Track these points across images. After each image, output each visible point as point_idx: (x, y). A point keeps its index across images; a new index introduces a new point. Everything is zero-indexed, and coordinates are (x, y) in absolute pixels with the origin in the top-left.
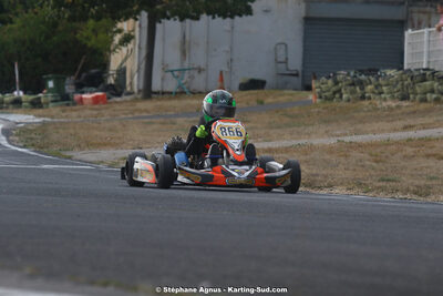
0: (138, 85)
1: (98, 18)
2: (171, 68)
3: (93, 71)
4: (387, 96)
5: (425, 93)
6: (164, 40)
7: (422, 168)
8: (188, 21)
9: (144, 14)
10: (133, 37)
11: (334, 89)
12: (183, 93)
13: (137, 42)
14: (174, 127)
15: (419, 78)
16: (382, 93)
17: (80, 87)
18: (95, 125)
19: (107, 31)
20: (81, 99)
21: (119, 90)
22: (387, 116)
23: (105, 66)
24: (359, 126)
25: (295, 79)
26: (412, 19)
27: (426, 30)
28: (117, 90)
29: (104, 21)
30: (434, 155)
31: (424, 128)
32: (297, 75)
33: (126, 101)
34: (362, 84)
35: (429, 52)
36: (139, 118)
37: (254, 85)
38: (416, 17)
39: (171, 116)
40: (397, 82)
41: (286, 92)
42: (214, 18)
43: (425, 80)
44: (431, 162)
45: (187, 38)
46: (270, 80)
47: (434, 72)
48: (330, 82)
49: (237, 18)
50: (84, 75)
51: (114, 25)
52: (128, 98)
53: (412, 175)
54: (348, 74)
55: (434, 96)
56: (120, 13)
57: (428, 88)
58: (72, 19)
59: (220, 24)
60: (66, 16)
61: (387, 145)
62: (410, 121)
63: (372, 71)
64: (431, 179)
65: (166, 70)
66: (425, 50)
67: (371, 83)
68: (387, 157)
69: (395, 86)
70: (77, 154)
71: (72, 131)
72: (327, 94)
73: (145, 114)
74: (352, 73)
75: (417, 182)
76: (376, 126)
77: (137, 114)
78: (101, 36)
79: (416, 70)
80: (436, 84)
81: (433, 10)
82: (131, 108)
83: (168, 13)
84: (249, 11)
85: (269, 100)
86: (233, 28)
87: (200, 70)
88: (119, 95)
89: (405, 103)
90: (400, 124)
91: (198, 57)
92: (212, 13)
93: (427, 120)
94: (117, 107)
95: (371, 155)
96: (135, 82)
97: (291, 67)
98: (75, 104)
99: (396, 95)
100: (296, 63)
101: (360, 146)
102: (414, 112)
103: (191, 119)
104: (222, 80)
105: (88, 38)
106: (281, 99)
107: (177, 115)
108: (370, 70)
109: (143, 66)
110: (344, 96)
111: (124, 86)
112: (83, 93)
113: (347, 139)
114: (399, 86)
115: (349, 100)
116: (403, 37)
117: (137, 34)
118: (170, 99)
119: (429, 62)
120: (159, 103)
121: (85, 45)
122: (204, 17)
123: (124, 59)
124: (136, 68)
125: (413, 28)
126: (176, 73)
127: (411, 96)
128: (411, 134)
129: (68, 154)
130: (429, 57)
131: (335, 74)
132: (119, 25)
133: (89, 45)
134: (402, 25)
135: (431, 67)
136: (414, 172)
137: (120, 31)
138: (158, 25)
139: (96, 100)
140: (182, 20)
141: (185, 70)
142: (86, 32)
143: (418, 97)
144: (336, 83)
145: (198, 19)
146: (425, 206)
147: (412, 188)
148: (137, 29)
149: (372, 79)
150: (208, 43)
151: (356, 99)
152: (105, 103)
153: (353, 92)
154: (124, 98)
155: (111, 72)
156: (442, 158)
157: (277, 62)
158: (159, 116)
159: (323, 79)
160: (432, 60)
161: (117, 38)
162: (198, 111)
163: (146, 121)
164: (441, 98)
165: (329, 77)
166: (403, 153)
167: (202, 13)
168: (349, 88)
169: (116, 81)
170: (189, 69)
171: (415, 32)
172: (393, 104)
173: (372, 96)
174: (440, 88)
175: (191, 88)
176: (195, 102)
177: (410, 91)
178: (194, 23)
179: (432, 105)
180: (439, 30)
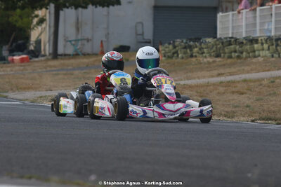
0: (49, 50)
1: (23, 8)
2: (70, 39)
3: (20, 42)
4: (207, 55)
5: (231, 53)
6: (65, 21)
7: (229, 101)
8: (80, 9)
9: (52, 6)
10: (45, 20)
11: (174, 51)
12: (77, 55)
13: (48, 23)
14: (73, 76)
15: (227, 44)
16: (203, 53)
17: (12, 52)
18: (22, 76)
19: (29, 16)
20: (13, 60)
21: (37, 54)
22: (207, 67)
23: (28, 38)
24: (190, 74)
26: (222, 6)
27: (231, 13)
28: (36, 53)
29: (26, 10)
30: (237, 92)
31: (231, 75)
32: (150, 42)
33: (41, 61)
34: (191, 48)
35: (233, 27)
36: (50, 71)
37: (123, 49)
38: (224, 5)
39: (70, 70)
40: (213, 46)
42: (96, 7)
43: (230, 44)
44: (235, 96)
45: (80, 20)
46: (132, 46)
47: (236, 40)
48: (171, 47)
49: (111, 7)
50: (14, 44)
51: (33, 12)
52: (43, 58)
53: (223, 105)
54: (182, 42)
55: (236, 54)
56: (37, 4)
57: (233, 50)
58: (7, 9)
59: (100, 10)
60: (3, 7)
61: (208, 86)
62: (222, 71)
63: (197, 39)
64: (235, 107)
65: (66, 40)
66: (230, 25)
67: (196, 47)
68: (207, 94)
69: (212, 49)
70: (11, 95)
71: (7, 80)
72: (169, 54)
73: (53, 69)
74: (185, 41)
75: (226, 109)
76: (200, 74)
77: (48, 69)
78: (25, 20)
79: (226, 38)
80: (238, 47)
82: (45, 65)
83: (67, 4)
84: (119, 3)
85: (132, 58)
86: (108, 13)
87: (88, 40)
88: (37, 57)
89: (218, 59)
90: (216, 72)
92: (95, 4)
93: (233, 70)
94: (36, 64)
95: (197, 92)
96: (47, 48)
97: (146, 38)
98: (9, 63)
99: (212, 54)
100: (149, 35)
101: (190, 87)
102: (224, 65)
103: (83, 71)
104: (102, 46)
105: (16, 21)
107: (74, 69)
108: (195, 39)
109: (52, 38)
110: (180, 55)
111: (40, 51)
112: (14, 56)
113: (182, 83)
114: (214, 49)
115: (183, 58)
116: (216, 17)
117: (47, 17)
118: (69, 59)
119: (233, 33)
120: (62, 61)
121: (15, 25)
122: (90, 7)
123: (39, 34)
124: (47, 40)
125: (223, 12)
126: (73, 42)
127: (222, 55)
128: (222, 79)
129: (5, 94)
130: (233, 29)
131: (174, 42)
132: (36, 12)
133: (17, 25)
134: (215, 10)
135: (234, 36)
136: (225, 103)
137: (37, 16)
138: (62, 13)
139: (22, 60)
140: (76, 8)
141: (78, 40)
142: (15, 17)
143: (227, 55)
144: (175, 47)
145: (86, 8)
146: (231, 124)
147: (223, 113)
148: (48, 15)
149: (197, 44)
150: (93, 23)
151: (187, 58)
152: (28, 62)
153: (185, 53)
154: (40, 58)
155: (31, 42)
156: (242, 94)
157: (137, 35)
158: (62, 70)
159: (167, 45)
160: (235, 31)
161: (35, 20)
162: (87, 66)
163: (54, 72)
164: (241, 55)
165: (170, 44)
166: (217, 91)
167: (88, 4)
168: (183, 50)
169: (35, 47)
170: (81, 40)
171: (224, 14)
172: (211, 60)
173: (197, 55)
174: (240, 49)
175: (83, 52)
176: (86, 60)
177: (221, 51)
178: (84, 11)
179: (236, 59)
180: (239, 12)
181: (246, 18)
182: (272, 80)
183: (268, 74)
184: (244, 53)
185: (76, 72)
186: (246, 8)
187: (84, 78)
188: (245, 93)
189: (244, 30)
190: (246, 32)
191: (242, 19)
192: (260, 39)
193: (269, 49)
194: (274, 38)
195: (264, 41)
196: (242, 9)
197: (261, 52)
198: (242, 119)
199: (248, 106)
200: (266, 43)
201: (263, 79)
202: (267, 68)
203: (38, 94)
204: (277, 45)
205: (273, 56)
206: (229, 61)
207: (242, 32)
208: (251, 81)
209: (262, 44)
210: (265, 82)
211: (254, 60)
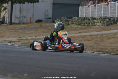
4: (75, 24)
6: (15, 9)
8: (22, 4)
9: (10, 2)
10: (7, 8)
12: (20, 23)
13: (8, 10)
14: (18, 32)
15: (83, 20)
16: (73, 23)
22: (75, 29)
25: (50, 19)
26: (81, 4)
27: (85, 7)
30: (87, 40)
31: (85, 33)
32: (51, 19)
33: (5, 25)
34: (68, 21)
37: (39, 21)
39: (17, 29)
40: (77, 21)
41: (48, 23)
43: (85, 20)
44: (86, 42)
45: (21, 8)
46: (43, 20)
47: (87, 18)
48: (60, 20)
49: (35, 3)
51: (2, 5)
52: (6, 24)
54: (64, 18)
55: (87, 24)
56: (4, 2)
57: (86, 22)
59: (30, 5)
61: (75, 37)
62: (81, 31)
63: (71, 18)
64: (86, 46)
65: (16, 17)
66: (85, 12)
67: (70, 21)
68: (75, 40)
69: (77, 22)
73: (10, 29)
74: (65, 18)
76: (72, 32)
77: (8, 29)
79: (83, 17)
80: (88, 21)
81: (87, 1)
82: (6, 27)
83: (16, 2)
84: (38, 1)
85: (43, 25)
86: (34, 6)
87: (25, 17)
88: (3, 24)
89: (79, 26)
90: (78, 32)
91: (24, 14)
92: (28, 2)
93: (85, 31)
94: (3, 27)
96: (7, 20)
99: (77, 24)
100: (50, 15)
102: (82, 29)
103: (22, 30)
104: (31, 20)
106: (47, 25)
107: (19, 29)
108: (70, 17)
109: (10, 16)
111: (4, 21)
114: (78, 22)
116: (79, 8)
118: (17, 25)
119: (86, 15)
120: (14, 26)
122: (26, 3)
123: (4, 14)
124: (8, 17)
125: (82, 6)
127: (81, 24)
128: (81, 34)
130: (86, 14)
131: (61, 18)
132: (3, 5)
134: (79, 5)
135: (86, 17)
137: (3, 7)
138: (14, 5)
140: (20, 4)
143: (83, 24)
145: (24, 3)
148: (8, 6)
149: (71, 20)
150: (27, 10)
151: (66, 25)
153: (66, 23)
154: (5, 24)
155: (1, 18)
156: (89, 41)
157: (45, 15)
158: (14, 29)
159: (58, 20)
160: (87, 14)
161: (3, 8)
162: (24, 28)
163: (10, 30)
164: (89, 25)
165: (59, 19)
166: (79, 39)
167: (25, 2)
168: (65, 22)
169: (2, 20)
170: (22, 17)
171: (82, 7)
172: (76, 26)
173: (71, 24)
174: (89, 22)
175: (23, 22)
176: (24, 26)
177: (81, 23)
178: (23, 5)
179: (87, 26)
180: (88, 7)
181: (91, 9)
182: (102, 35)
183: (100, 33)
184: (90, 24)
185: (20, 31)
186: (91, 5)
187: (23, 33)
188: (91, 41)
189: (90, 14)
190: (91, 15)
191: (90, 9)
192: (97, 18)
193: (101, 22)
194: (103, 17)
195: (99, 19)
196: (90, 5)
197: (97, 23)
198: (89, 51)
199: (91, 46)
200: (100, 20)
201: (98, 35)
202: (100, 30)
203: (3, 39)
204: (104, 21)
205: (102, 25)
206: (84, 27)
207: (90, 15)
208: (93, 35)
209: (98, 20)
210: (99, 36)
211: (94, 27)
